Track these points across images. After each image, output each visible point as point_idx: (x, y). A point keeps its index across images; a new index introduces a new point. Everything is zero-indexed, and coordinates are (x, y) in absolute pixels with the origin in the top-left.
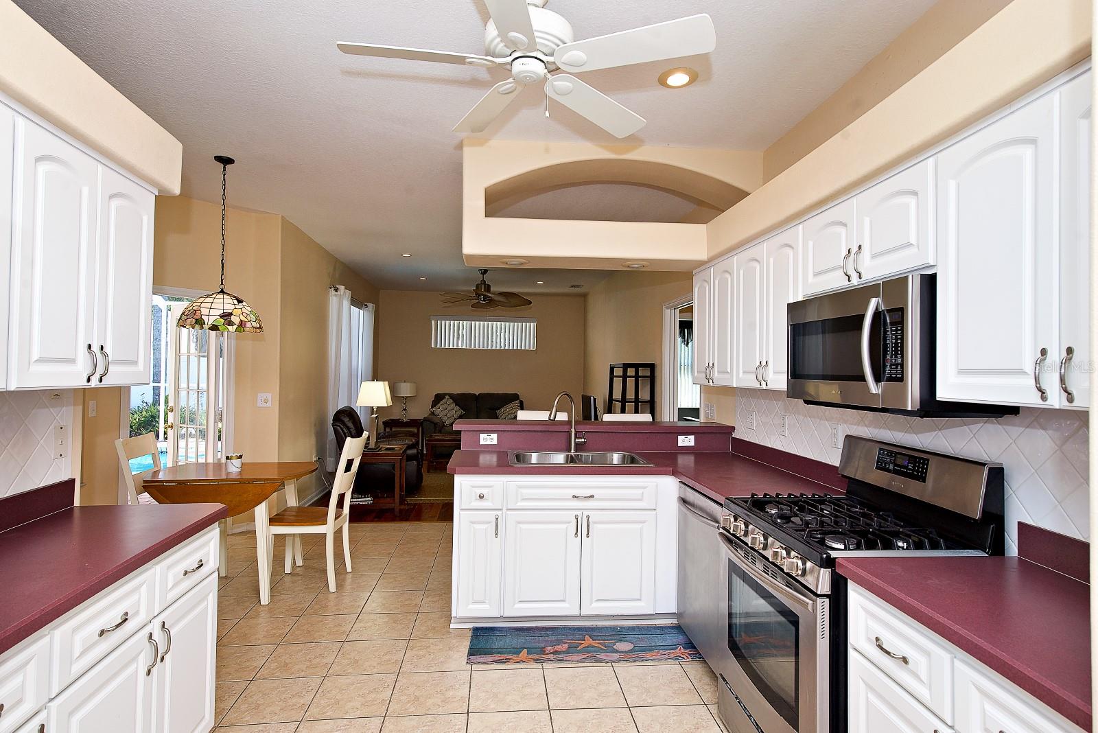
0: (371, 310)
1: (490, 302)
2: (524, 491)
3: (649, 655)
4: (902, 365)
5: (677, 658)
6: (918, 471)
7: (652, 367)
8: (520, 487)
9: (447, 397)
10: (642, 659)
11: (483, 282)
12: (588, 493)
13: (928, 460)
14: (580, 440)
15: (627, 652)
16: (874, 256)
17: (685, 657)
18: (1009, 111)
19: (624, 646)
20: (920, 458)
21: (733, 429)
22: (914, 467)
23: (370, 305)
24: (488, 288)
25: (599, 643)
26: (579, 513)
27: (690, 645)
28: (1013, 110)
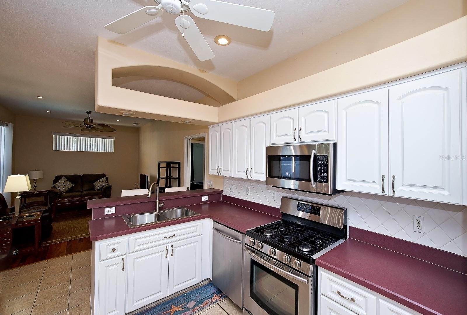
0: (11, 127)
1: (92, 128)
2: (138, 241)
3: (204, 305)
4: (327, 177)
5: (216, 301)
6: (316, 212)
7: (179, 163)
8: (136, 239)
9: (64, 177)
10: (201, 308)
11: (89, 118)
12: (171, 234)
13: (320, 208)
14: (161, 205)
15: (194, 307)
16: (307, 133)
17: (219, 299)
18: (367, 91)
19: (191, 304)
20: (317, 207)
21: (222, 191)
22: (314, 210)
23: (11, 125)
24: (92, 121)
25: (179, 308)
26: (167, 245)
27: (219, 291)
28: (369, 90)
